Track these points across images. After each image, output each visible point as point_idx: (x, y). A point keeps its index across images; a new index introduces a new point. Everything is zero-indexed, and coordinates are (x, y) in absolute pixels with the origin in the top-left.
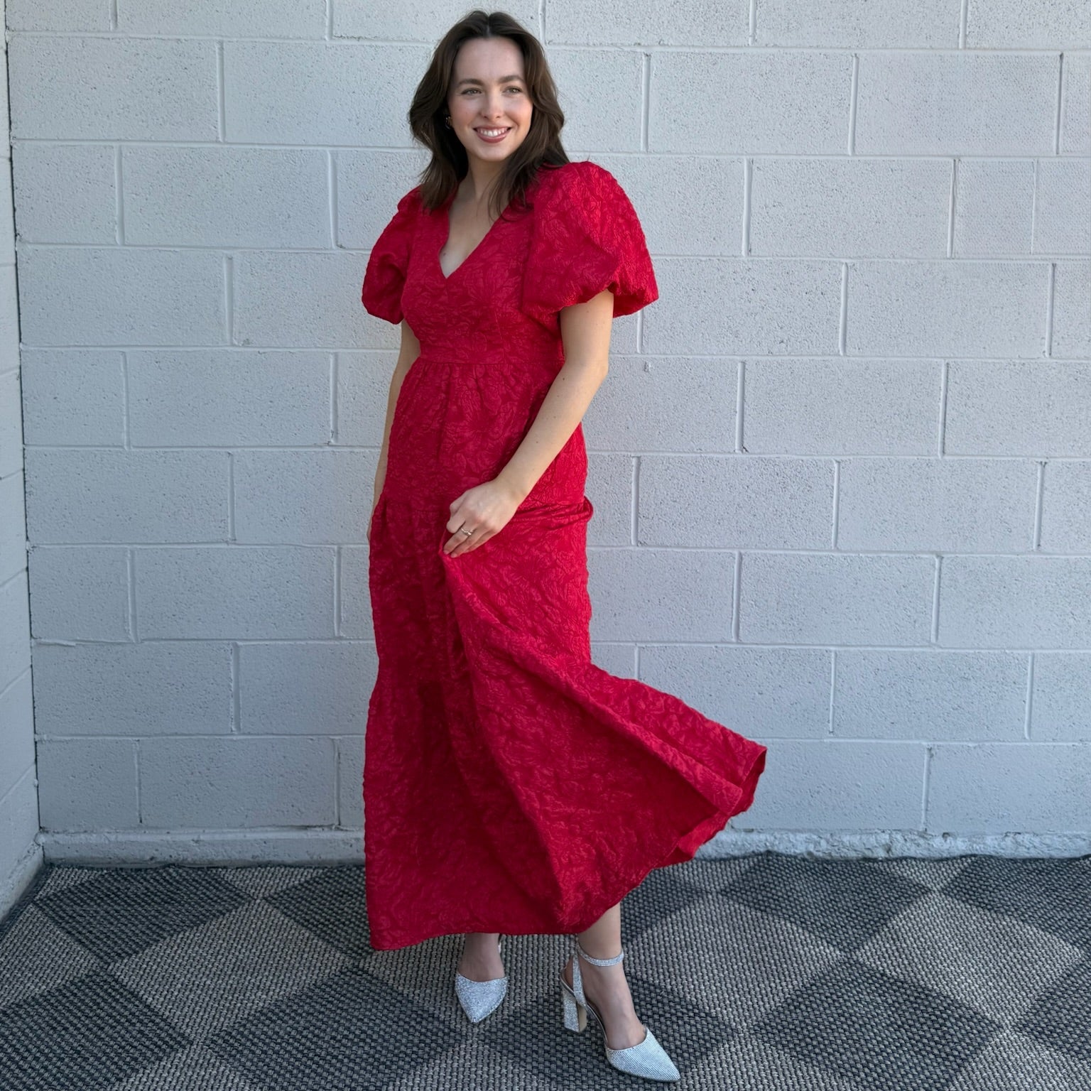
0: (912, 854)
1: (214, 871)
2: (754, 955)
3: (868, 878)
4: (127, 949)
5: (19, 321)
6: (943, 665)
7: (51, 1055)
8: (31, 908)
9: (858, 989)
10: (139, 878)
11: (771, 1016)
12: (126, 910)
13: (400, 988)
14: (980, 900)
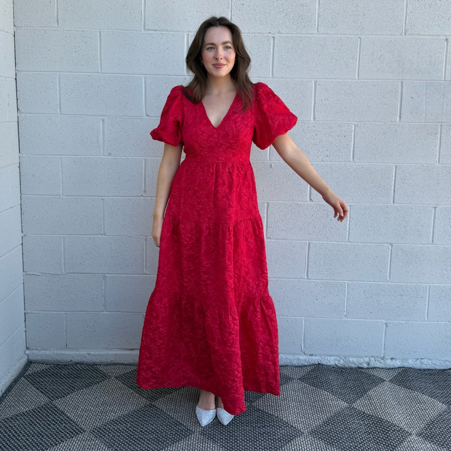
0: (378, 366)
1: (95, 366)
2: (311, 404)
3: (359, 375)
4: (60, 395)
5: (19, 145)
6: (392, 289)
7: (29, 435)
8: (23, 378)
9: (353, 418)
10: (65, 368)
11: (317, 428)
12: (60, 380)
13: (168, 413)
14: (405, 385)
